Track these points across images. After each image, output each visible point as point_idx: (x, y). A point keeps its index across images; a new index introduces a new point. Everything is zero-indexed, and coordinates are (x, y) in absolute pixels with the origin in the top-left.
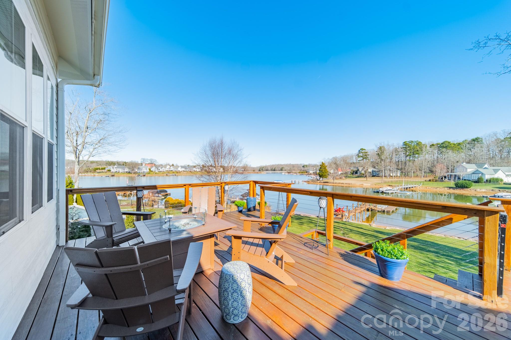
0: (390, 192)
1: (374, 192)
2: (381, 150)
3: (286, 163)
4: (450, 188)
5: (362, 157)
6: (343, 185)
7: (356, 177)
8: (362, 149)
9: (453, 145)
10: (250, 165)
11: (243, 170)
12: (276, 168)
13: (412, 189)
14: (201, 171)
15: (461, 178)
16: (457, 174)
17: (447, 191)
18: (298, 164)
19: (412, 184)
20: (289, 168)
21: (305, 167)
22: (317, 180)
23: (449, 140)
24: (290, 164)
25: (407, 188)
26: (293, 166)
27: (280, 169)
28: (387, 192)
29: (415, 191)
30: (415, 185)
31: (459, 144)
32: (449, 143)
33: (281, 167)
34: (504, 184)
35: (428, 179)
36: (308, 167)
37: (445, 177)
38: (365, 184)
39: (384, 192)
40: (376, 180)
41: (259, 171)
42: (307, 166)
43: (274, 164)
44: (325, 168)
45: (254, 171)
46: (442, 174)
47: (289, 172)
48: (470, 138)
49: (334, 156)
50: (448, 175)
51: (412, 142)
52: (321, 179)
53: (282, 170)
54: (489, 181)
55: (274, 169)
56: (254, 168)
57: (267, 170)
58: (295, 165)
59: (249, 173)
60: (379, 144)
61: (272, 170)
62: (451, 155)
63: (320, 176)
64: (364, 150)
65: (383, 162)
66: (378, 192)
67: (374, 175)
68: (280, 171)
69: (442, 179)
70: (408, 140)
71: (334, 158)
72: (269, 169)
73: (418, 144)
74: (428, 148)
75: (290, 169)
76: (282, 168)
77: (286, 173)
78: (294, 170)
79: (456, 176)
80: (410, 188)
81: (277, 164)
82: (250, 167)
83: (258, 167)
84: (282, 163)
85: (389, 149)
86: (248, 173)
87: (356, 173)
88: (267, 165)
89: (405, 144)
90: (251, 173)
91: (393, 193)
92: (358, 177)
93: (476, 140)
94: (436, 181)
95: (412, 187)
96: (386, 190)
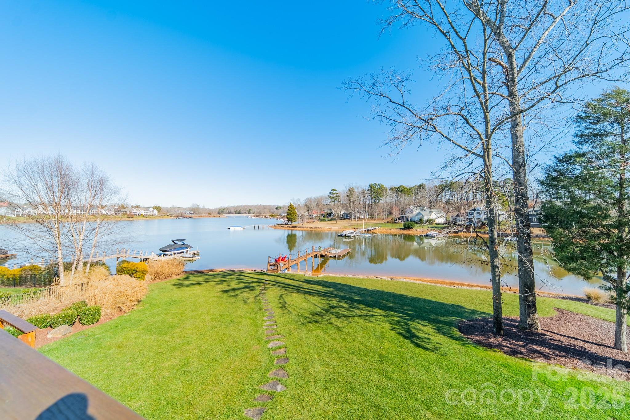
0: (352, 235)
1: (338, 236)
2: (351, 191)
3: (256, 204)
4: (401, 229)
5: (333, 198)
6: (311, 229)
7: (329, 220)
8: (333, 190)
9: (406, 190)
10: (204, 206)
11: (192, 212)
12: (242, 210)
13: (372, 231)
14: (116, 214)
15: (409, 220)
16: (406, 215)
17: (399, 232)
18: (270, 206)
19: (373, 226)
20: (258, 211)
21: (279, 208)
22: (286, 224)
23: (403, 185)
24: (260, 206)
25: (368, 231)
26: (264, 207)
27: (246, 211)
28: (349, 235)
29: (375, 233)
30: (375, 227)
31: (411, 189)
32: (403, 187)
33: (248, 209)
34: (436, 224)
35: (386, 221)
36: (282, 209)
37: (399, 219)
38: (333, 228)
39: (347, 235)
40: (344, 223)
41: (218, 213)
42: (280, 208)
43: (239, 204)
44: (294, 210)
45: (209, 214)
46: (396, 217)
47: (257, 215)
48: (418, 184)
49: (309, 197)
50: (401, 217)
51: (376, 184)
52: (290, 223)
53: (249, 212)
54: (426, 221)
55: (238, 211)
56: (209, 210)
57: (229, 213)
58: (267, 206)
59: (202, 216)
60: (348, 185)
61: (236, 212)
62: (404, 199)
63: (289, 220)
64: (335, 190)
65: (352, 204)
66: (341, 236)
67: (345, 217)
68: (247, 213)
69: (396, 220)
70: (373, 183)
71: (308, 199)
72: (233, 211)
73: (381, 187)
74: (388, 191)
75: (260, 211)
76: (250, 210)
77: (253, 216)
78: (264, 213)
79: (406, 217)
80: (370, 230)
81: (244, 204)
82: (204, 209)
83: (216, 209)
84: (251, 204)
85: (357, 191)
86: (199, 216)
87: (330, 216)
88: (230, 206)
89: (371, 186)
90: (204, 216)
91: (354, 236)
92: (331, 220)
93: (421, 186)
94: (393, 222)
95: (373, 229)
96: (349, 233)
